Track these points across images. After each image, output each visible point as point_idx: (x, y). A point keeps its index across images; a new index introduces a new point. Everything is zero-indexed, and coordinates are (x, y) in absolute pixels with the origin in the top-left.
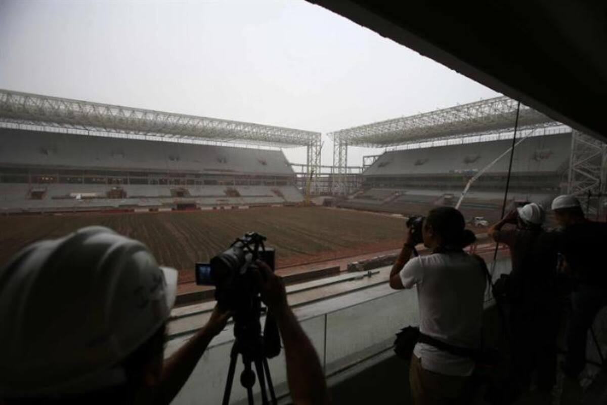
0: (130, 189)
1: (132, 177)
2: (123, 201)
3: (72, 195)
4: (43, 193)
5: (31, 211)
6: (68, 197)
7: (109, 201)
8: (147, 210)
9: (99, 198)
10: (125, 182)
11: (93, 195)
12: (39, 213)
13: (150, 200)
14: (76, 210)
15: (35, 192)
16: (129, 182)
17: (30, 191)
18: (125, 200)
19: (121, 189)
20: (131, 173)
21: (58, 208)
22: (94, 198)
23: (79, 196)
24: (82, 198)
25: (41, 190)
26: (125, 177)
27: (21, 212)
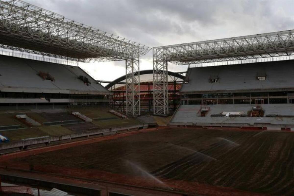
0: (268, 108)
1: (272, 97)
2: (260, 120)
3: (224, 113)
4: (206, 111)
5: (197, 125)
6: (221, 115)
7: (248, 118)
8: (279, 129)
9: (241, 116)
10: (266, 102)
11: (238, 113)
12: (201, 127)
13: (284, 119)
14: (222, 125)
15: (203, 111)
16: (269, 102)
17: (200, 110)
18: (262, 118)
19: (261, 108)
20: (271, 94)
21: (211, 124)
22: (238, 116)
23: (227, 115)
24: (230, 116)
25: (207, 110)
26: (266, 97)
27: (191, 125)
